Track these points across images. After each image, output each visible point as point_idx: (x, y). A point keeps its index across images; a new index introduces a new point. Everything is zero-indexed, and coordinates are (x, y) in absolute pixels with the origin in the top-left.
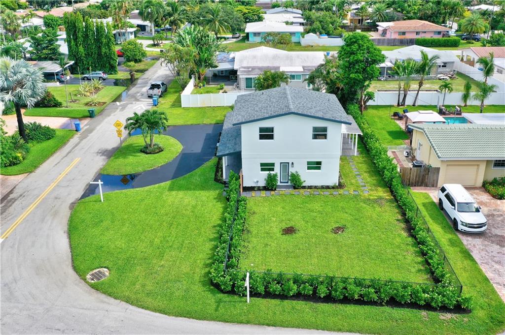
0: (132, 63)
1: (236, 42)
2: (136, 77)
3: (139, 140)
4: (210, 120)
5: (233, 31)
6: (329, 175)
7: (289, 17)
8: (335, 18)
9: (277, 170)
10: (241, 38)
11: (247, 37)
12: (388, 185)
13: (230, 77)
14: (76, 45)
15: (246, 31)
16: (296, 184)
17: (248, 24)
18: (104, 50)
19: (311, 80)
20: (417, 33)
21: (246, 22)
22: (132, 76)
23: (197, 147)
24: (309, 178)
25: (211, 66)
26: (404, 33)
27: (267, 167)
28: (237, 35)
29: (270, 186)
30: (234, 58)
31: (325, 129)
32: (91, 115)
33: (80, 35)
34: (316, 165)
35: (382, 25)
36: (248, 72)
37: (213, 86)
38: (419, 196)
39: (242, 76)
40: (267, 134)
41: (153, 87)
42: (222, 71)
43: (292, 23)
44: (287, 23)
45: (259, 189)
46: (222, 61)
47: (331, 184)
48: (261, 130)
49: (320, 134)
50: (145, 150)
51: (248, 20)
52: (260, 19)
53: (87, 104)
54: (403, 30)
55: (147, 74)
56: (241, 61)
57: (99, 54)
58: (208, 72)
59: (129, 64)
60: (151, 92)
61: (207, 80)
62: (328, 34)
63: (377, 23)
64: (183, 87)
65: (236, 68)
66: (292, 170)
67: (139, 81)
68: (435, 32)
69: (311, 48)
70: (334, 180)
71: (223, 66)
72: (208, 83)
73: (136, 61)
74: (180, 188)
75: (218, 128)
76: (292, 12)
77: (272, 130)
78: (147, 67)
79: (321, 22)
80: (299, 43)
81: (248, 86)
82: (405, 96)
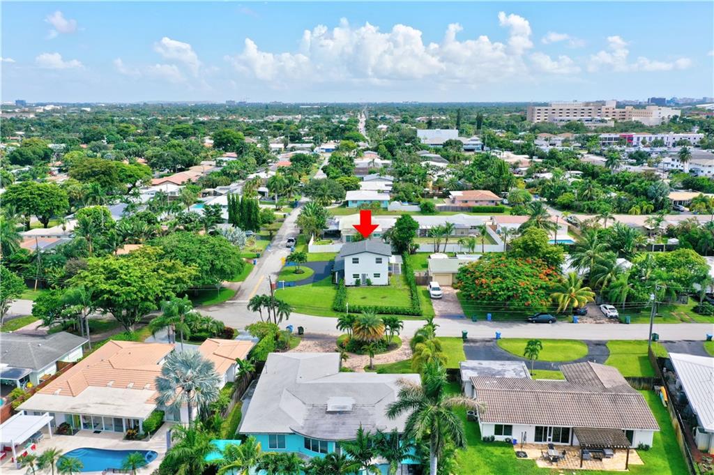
0: (267, 225)
1: (339, 207)
2: (273, 234)
3: (292, 268)
4: (327, 259)
5: (336, 198)
6: (384, 280)
7: (381, 185)
8: (417, 188)
9: (360, 277)
10: (342, 204)
11: (346, 203)
12: (409, 284)
13: (336, 235)
14: (234, 213)
15: (347, 199)
16: (369, 283)
17: (348, 192)
18: (252, 216)
19: (384, 237)
20: (476, 202)
21: (347, 190)
22: (271, 234)
23: (322, 271)
24: (375, 281)
25: (325, 228)
26: (466, 202)
27: (356, 276)
28: (340, 201)
29: (357, 284)
30: (338, 222)
31: (381, 259)
32: (258, 257)
33: (238, 207)
34: (377, 275)
35: (454, 194)
36: (348, 232)
37: (325, 240)
38: (420, 289)
39: (344, 234)
40: (356, 261)
41: (289, 241)
42: (331, 231)
43: (383, 192)
44: (379, 191)
45: (352, 286)
46: (331, 224)
47: (384, 284)
48: (353, 259)
49: (379, 261)
50: (296, 272)
51: (348, 188)
52: (357, 188)
53: (251, 251)
54: (465, 199)
55: (280, 232)
56: (343, 225)
57: (249, 219)
58: (322, 232)
59: (265, 225)
60: (289, 244)
61: (321, 237)
62: (410, 202)
63: (450, 192)
64: (308, 242)
65: (340, 229)
66: (367, 277)
67: (276, 237)
68: (490, 201)
69: (394, 213)
70: (386, 282)
71: (332, 228)
72: (322, 239)
73: (270, 223)
74: (316, 286)
75: (332, 263)
76: (386, 180)
77: (358, 259)
78: (277, 228)
79: (404, 192)
80: (386, 209)
81: (348, 241)
82: (438, 246)
